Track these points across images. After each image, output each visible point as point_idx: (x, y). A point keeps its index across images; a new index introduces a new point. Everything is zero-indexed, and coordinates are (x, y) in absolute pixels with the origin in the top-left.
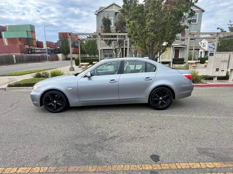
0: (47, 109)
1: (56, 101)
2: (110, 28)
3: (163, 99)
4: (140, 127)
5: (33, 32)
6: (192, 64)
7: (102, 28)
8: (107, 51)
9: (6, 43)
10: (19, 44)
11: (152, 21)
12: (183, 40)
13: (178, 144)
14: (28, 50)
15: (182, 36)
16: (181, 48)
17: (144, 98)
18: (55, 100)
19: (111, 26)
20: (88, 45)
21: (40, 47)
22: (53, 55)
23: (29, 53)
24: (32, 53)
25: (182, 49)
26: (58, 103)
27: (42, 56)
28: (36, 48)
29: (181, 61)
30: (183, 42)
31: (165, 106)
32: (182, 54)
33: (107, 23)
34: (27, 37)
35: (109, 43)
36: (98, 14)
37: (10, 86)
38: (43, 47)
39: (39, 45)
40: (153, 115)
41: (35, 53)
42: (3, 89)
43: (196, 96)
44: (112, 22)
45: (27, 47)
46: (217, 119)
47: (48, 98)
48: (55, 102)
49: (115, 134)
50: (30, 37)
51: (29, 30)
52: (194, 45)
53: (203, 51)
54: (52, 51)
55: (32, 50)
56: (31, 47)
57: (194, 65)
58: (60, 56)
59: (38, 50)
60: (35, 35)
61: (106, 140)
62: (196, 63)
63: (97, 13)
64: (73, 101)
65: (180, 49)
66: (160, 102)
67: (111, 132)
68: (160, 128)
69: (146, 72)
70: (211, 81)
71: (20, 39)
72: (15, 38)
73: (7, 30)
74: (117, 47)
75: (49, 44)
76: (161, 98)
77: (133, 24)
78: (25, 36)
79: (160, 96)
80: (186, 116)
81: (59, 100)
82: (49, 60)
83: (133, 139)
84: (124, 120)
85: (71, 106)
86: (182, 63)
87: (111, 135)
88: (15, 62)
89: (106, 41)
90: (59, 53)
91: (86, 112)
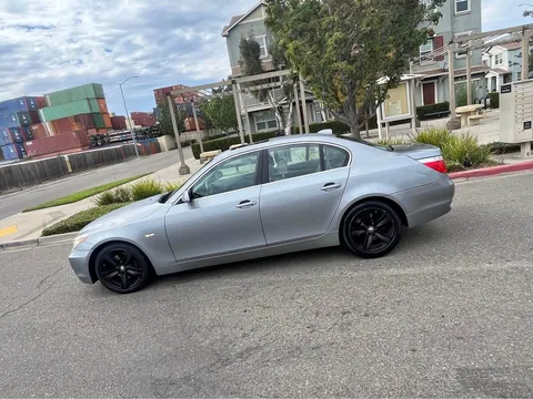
0: (108, 288)
1: (125, 266)
2: (259, 62)
3: (378, 230)
4: (317, 314)
5: (100, 98)
6: (468, 113)
7: (241, 63)
8: (261, 114)
9: (50, 132)
10: (77, 129)
11: (338, 35)
12: (440, 58)
13: (407, 360)
14: (96, 139)
15: (435, 47)
16: (437, 77)
17: (329, 233)
18: (123, 264)
19: (261, 57)
20: (217, 107)
21: (120, 129)
22: (148, 142)
23: (97, 146)
24: (103, 145)
25: (441, 80)
26: (130, 272)
27: (124, 148)
28: (112, 132)
29: (442, 111)
30: (441, 64)
31: (384, 246)
32: (442, 94)
33: (250, 51)
34: (89, 111)
35: (263, 96)
36: (229, 34)
37: (46, 233)
38: (125, 128)
39: (118, 123)
40: (355, 274)
41: (110, 143)
42: (33, 242)
43: (473, 203)
44: (264, 46)
45: (93, 132)
46: (522, 271)
47: (104, 261)
48: (122, 268)
49: (252, 341)
50: (96, 110)
51: (92, 95)
52: (467, 66)
53: (497, 74)
54: (145, 133)
55: (102, 137)
56: (102, 132)
57: (473, 117)
58: (162, 140)
59: (115, 135)
60: (105, 106)
61: (226, 362)
62: (479, 110)
63: (226, 33)
64: (162, 262)
65: (435, 81)
66: (370, 238)
67: (244, 336)
68: (366, 315)
69: (323, 169)
70: (515, 155)
71: (77, 118)
72: (66, 118)
73: (49, 103)
74: (282, 102)
75: (138, 118)
76: (371, 229)
77: (296, 49)
78: (84, 109)
79: (369, 224)
80: (439, 268)
81: (131, 263)
82: (140, 154)
83: (294, 352)
84: (281, 298)
85: (158, 274)
86: (446, 115)
87: (241, 345)
88: (70, 170)
89: (255, 93)
90: (160, 135)
91: (196, 283)
